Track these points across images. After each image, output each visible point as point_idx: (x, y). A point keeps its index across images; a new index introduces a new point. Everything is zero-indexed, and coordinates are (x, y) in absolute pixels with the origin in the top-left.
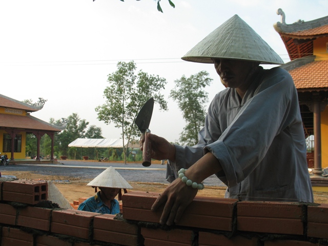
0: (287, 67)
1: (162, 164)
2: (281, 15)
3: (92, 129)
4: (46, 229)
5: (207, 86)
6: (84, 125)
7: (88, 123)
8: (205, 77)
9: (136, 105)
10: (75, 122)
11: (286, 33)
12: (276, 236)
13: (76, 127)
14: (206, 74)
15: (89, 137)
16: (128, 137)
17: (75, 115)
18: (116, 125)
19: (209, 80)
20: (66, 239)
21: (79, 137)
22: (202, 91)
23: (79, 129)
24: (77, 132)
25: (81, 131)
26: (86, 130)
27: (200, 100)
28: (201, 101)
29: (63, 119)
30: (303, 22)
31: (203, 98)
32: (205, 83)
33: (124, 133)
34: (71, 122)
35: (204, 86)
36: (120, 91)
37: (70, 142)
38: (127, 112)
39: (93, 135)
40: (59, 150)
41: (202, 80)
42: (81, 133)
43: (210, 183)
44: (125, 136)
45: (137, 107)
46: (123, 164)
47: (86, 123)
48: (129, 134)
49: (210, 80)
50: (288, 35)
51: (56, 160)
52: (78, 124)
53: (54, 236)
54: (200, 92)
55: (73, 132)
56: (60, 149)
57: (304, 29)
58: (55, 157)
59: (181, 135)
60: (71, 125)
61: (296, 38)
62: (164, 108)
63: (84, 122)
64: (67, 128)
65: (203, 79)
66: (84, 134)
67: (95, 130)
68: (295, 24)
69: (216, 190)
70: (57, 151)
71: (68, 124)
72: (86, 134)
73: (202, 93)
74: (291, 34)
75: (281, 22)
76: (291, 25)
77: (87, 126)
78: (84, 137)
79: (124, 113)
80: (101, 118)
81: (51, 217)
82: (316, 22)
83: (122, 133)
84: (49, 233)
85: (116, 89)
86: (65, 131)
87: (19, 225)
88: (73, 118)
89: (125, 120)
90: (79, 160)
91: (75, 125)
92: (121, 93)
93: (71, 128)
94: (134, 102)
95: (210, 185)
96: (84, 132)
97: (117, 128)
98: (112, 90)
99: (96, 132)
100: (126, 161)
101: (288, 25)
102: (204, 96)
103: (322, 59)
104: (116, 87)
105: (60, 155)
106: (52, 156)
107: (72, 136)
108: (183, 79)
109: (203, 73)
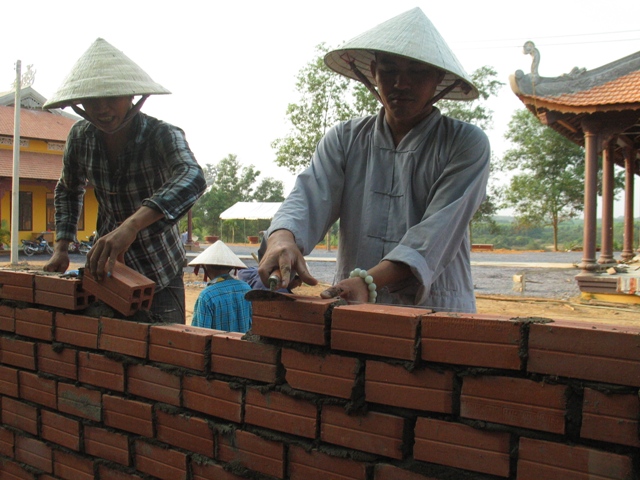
3: (266, 185)
4: (142, 355)
5: (491, 96)
6: (251, 176)
7: (258, 173)
8: (491, 78)
10: (234, 170)
12: (480, 370)
13: (236, 180)
14: (492, 72)
15: (261, 199)
17: (233, 158)
19: (497, 85)
20: (170, 371)
21: (241, 199)
22: (482, 106)
23: (241, 185)
24: (237, 189)
25: (246, 188)
26: (255, 186)
29: (209, 166)
31: (483, 121)
32: (488, 91)
34: (224, 170)
35: (486, 96)
36: (319, 108)
37: (224, 210)
39: (269, 196)
40: (202, 226)
41: (482, 85)
42: (244, 192)
43: (488, 289)
46: (325, 252)
47: (254, 172)
49: (500, 84)
51: (197, 243)
52: (240, 175)
53: (154, 366)
54: (478, 109)
55: (228, 190)
56: (205, 223)
58: (195, 239)
60: (225, 177)
63: (251, 171)
64: (218, 183)
65: (486, 83)
66: (251, 194)
67: (273, 185)
69: (500, 302)
70: (200, 227)
71: (220, 176)
72: (256, 194)
73: (483, 110)
77: (256, 178)
78: (251, 199)
80: (282, 161)
81: (149, 337)
84: (147, 361)
86: (214, 189)
87: (102, 348)
88: (230, 164)
90: (241, 244)
91: (233, 176)
92: (320, 111)
93: (226, 182)
95: (489, 292)
96: (251, 190)
98: (302, 108)
99: (273, 189)
100: (329, 246)
102: (486, 118)
104: (310, 101)
105: (205, 234)
106: (189, 236)
107: (227, 199)
109: (487, 70)
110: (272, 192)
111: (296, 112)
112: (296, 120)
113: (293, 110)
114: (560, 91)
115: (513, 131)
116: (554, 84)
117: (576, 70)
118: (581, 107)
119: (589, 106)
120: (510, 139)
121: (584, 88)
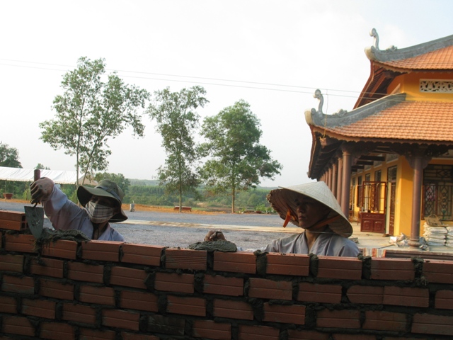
0: (378, 107)
1: (131, 211)
2: (375, 37)
3: (3, 150)
5: (199, 107)
8: (201, 95)
9: (98, 125)
11: (380, 62)
14: (202, 91)
16: (83, 170)
18: (66, 150)
19: (204, 101)
22: (192, 112)
27: (188, 123)
28: (190, 125)
30: (396, 50)
31: (193, 122)
32: (197, 103)
33: (78, 163)
35: (196, 106)
36: (78, 102)
38: (85, 133)
41: (194, 98)
44: (80, 169)
45: (100, 128)
48: (86, 166)
49: (206, 101)
50: (383, 64)
54: (190, 113)
57: (398, 58)
59: (158, 171)
61: (391, 69)
62: (139, 133)
65: (197, 97)
68: (388, 51)
73: (193, 115)
74: (385, 63)
75: (375, 46)
76: (384, 51)
79: (80, 134)
82: (409, 51)
83: (76, 163)
85: (72, 98)
89: (82, 144)
92: (78, 105)
94: (96, 120)
97: (69, 155)
98: (65, 100)
99: (9, 154)
101: (382, 51)
102: (194, 120)
103: (414, 99)
104: (72, 96)
108: (166, 92)
109: (199, 89)
110: (8, 156)
111: (60, 103)
112: (59, 109)
113: (59, 101)
114: (334, 125)
115: (206, 130)
116: (331, 119)
117: (341, 111)
118: (351, 137)
119: (357, 137)
120: (204, 136)
121: (346, 124)
